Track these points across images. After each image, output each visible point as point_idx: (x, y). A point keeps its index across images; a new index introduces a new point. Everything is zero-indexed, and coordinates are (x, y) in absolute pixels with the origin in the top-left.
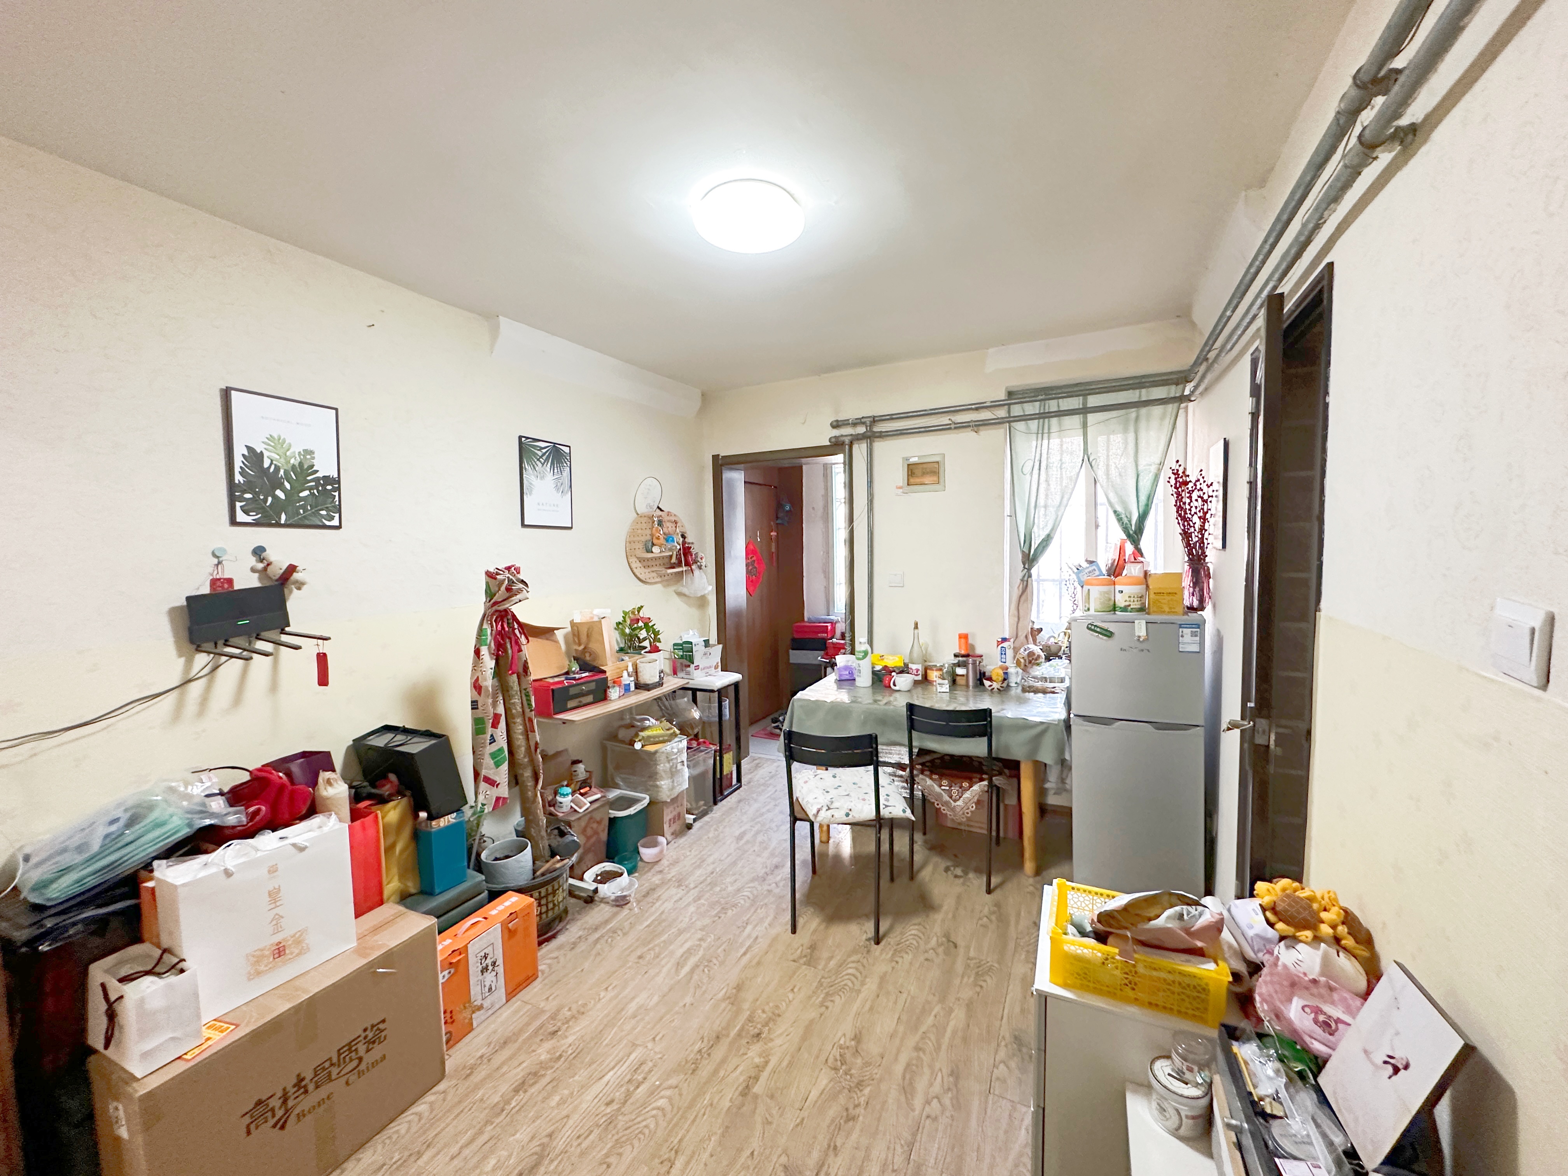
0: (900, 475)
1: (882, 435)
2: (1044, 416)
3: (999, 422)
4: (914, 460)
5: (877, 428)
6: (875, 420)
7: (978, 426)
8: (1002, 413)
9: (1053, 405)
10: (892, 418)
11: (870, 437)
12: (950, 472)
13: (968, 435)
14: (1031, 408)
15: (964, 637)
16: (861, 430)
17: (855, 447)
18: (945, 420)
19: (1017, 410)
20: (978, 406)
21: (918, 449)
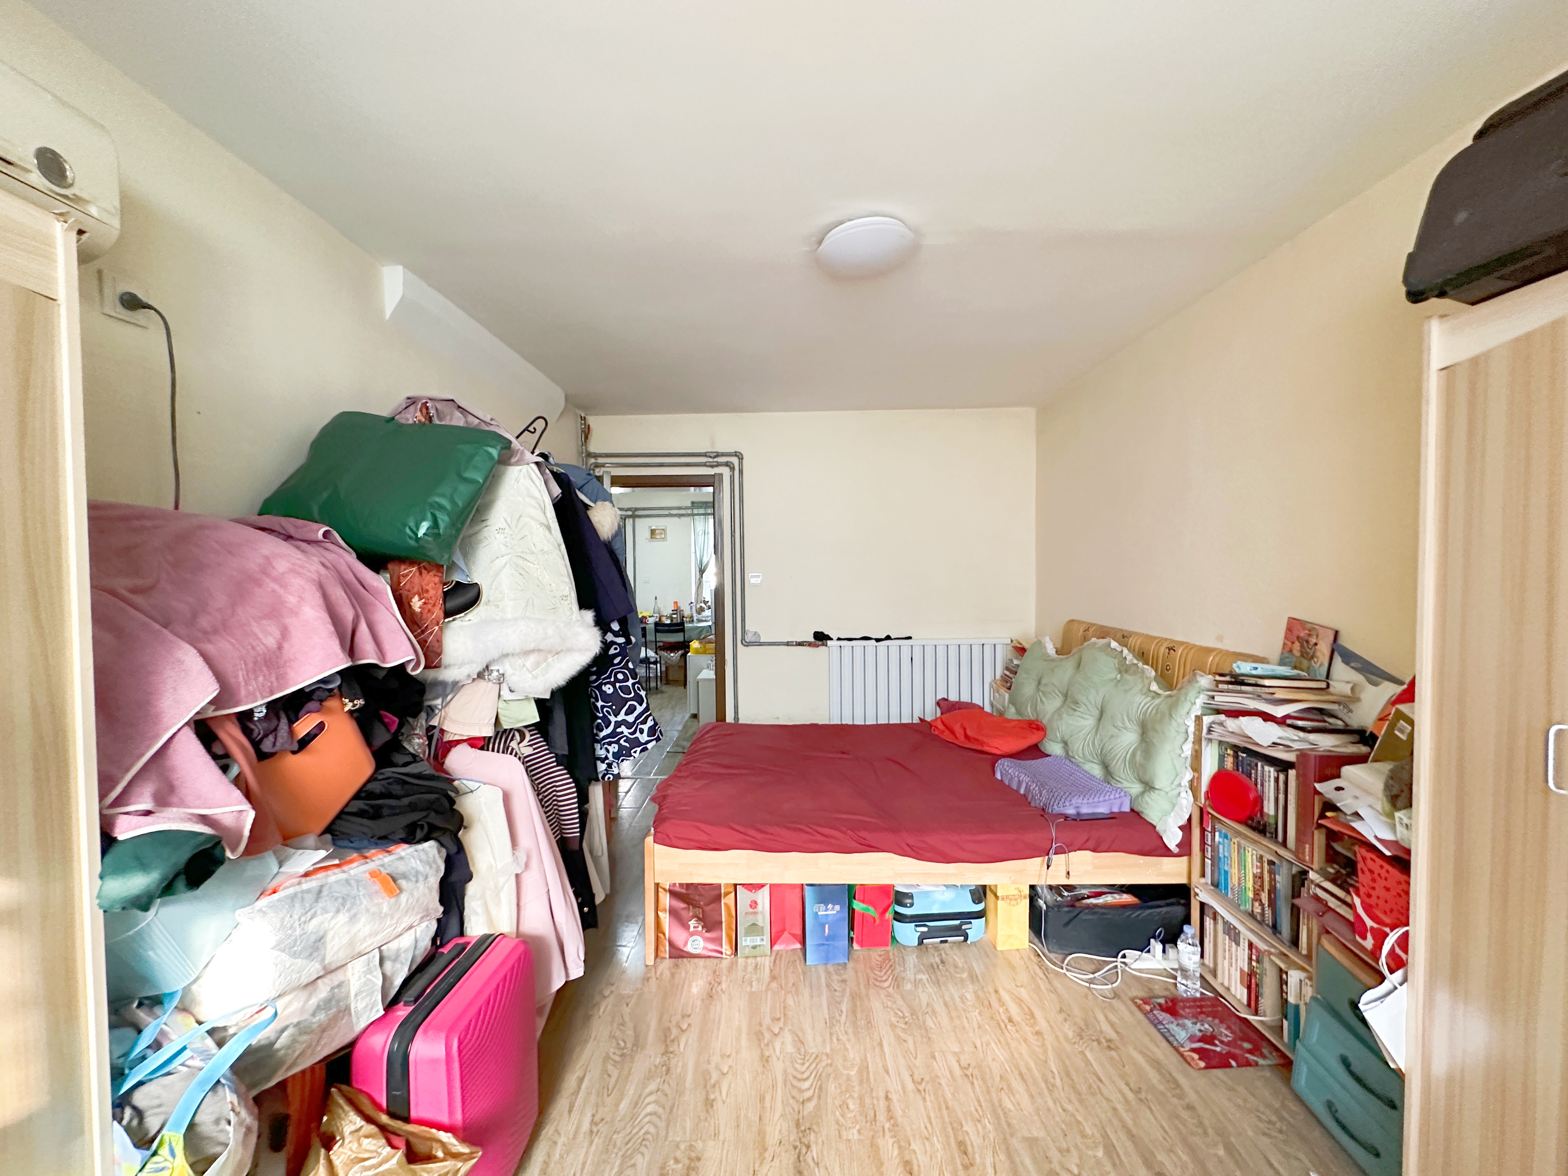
0: (648, 534)
1: (639, 516)
3: (688, 515)
4: (653, 528)
5: (636, 513)
6: (636, 509)
7: (680, 516)
8: (689, 511)
10: (644, 509)
11: (634, 517)
12: (669, 534)
13: (676, 519)
14: (702, 511)
15: (676, 603)
16: (630, 513)
17: (627, 520)
18: (667, 512)
19: (696, 511)
20: (679, 508)
21: (655, 523)
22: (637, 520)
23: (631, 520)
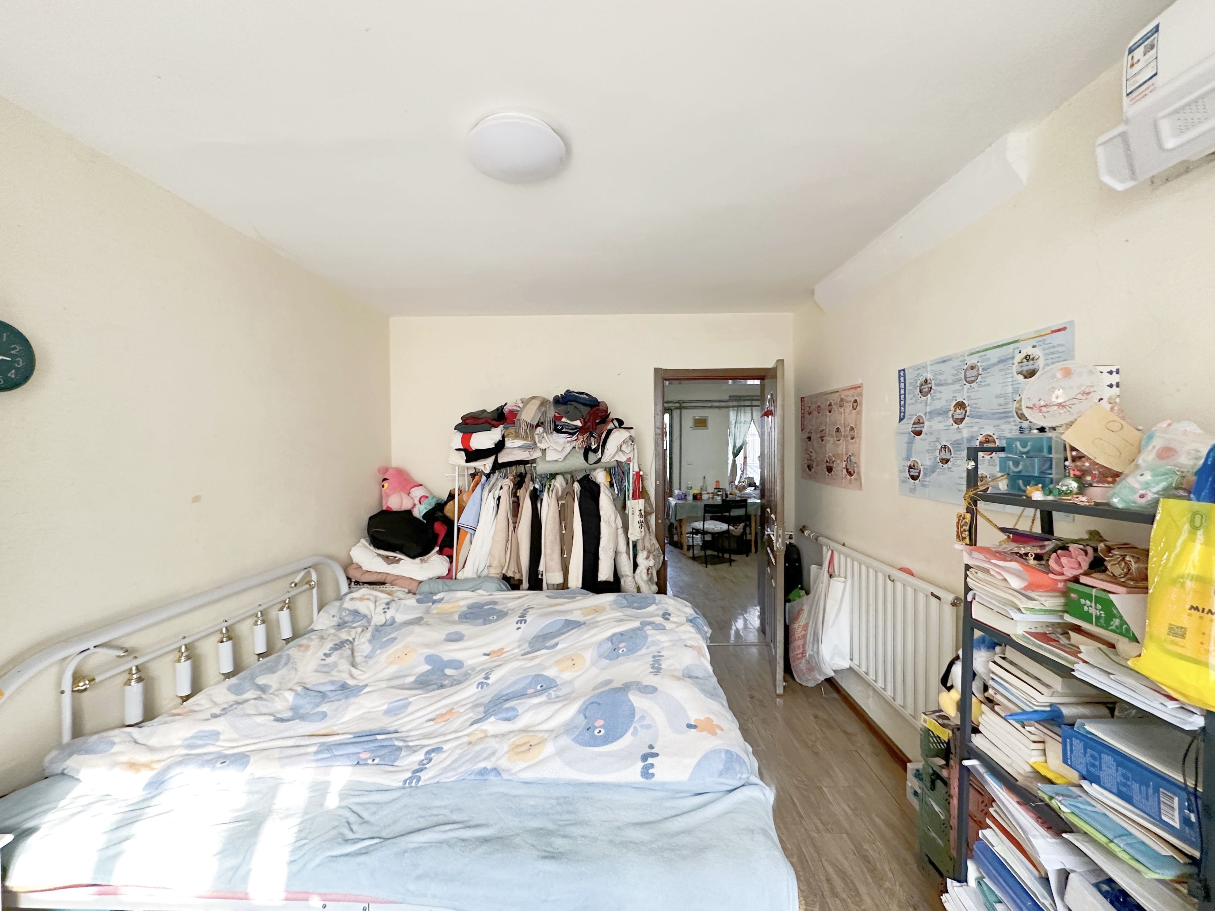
0: (691, 423)
1: (686, 408)
2: (738, 406)
3: (725, 407)
4: (697, 418)
5: (685, 405)
6: (684, 402)
7: (718, 408)
8: (726, 404)
9: (742, 403)
10: (691, 402)
11: (680, 408)
12: (710, 423)
13: (717, 410)
14: (734, 403)
15: (717, 482)
16: (677, 405)
17: (674, 411)
18: (709, 404)
20: (720, 401)
21: (699, 414)
22: (684, 411)
23: (678, 411)
